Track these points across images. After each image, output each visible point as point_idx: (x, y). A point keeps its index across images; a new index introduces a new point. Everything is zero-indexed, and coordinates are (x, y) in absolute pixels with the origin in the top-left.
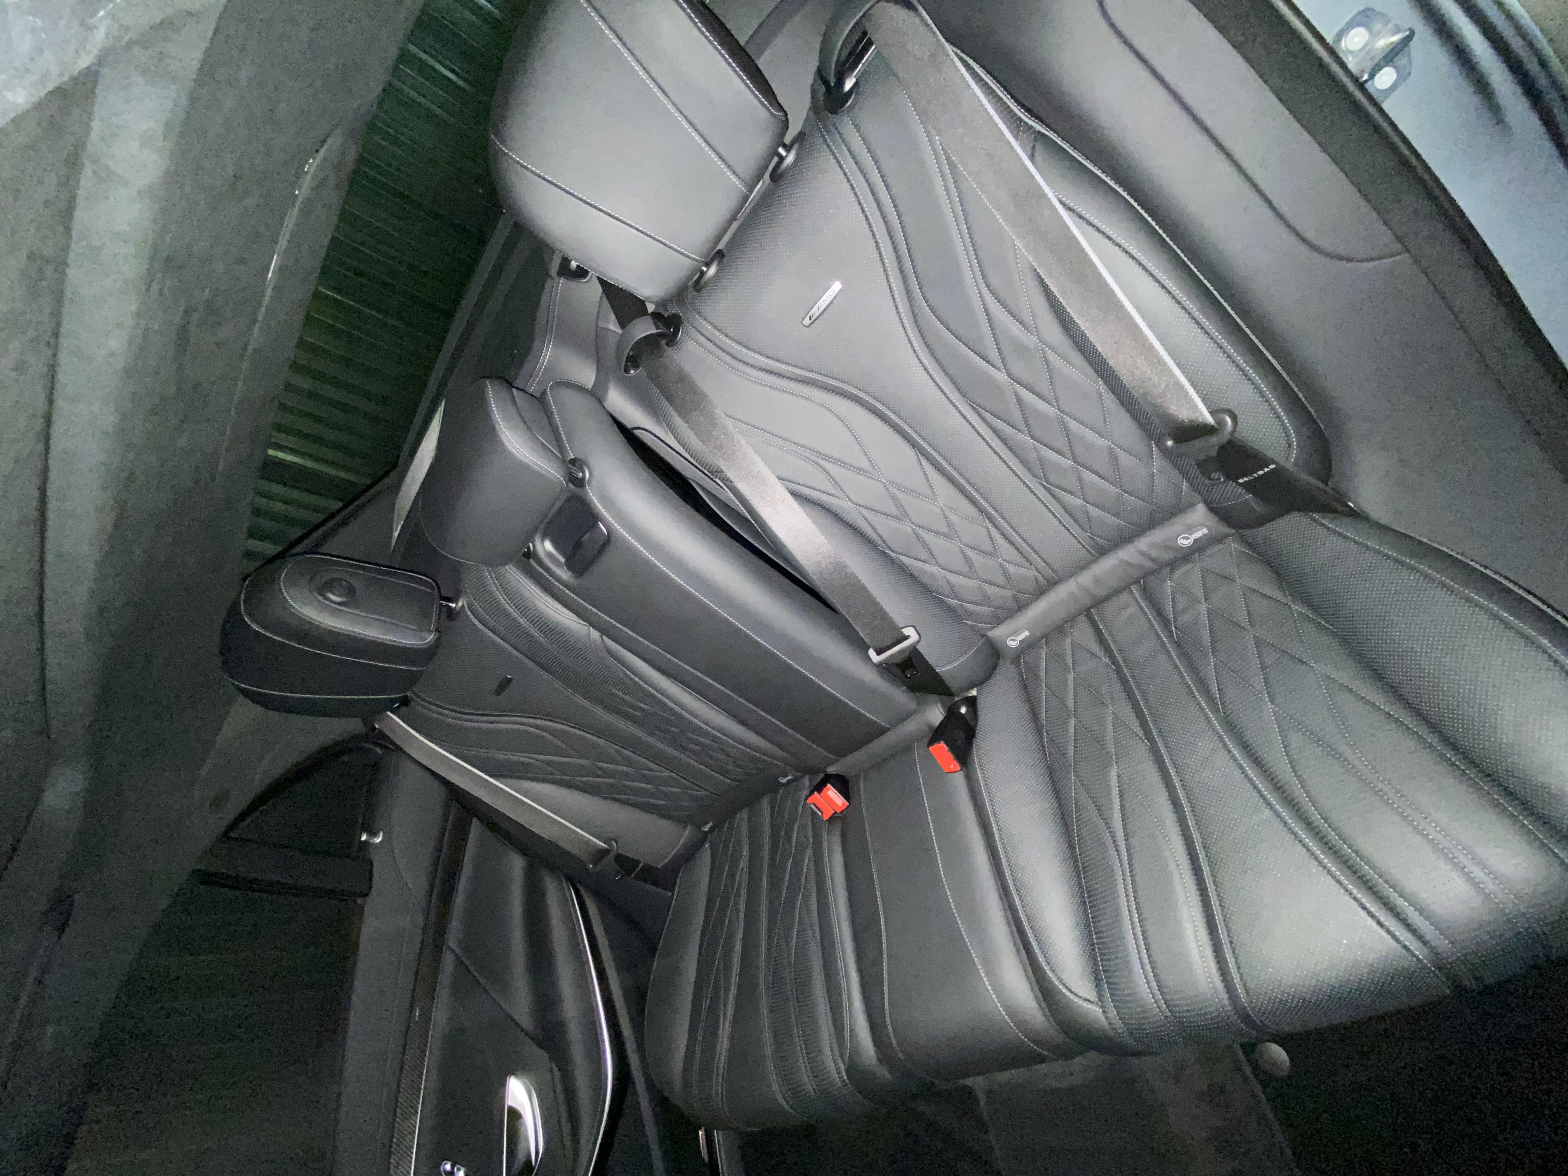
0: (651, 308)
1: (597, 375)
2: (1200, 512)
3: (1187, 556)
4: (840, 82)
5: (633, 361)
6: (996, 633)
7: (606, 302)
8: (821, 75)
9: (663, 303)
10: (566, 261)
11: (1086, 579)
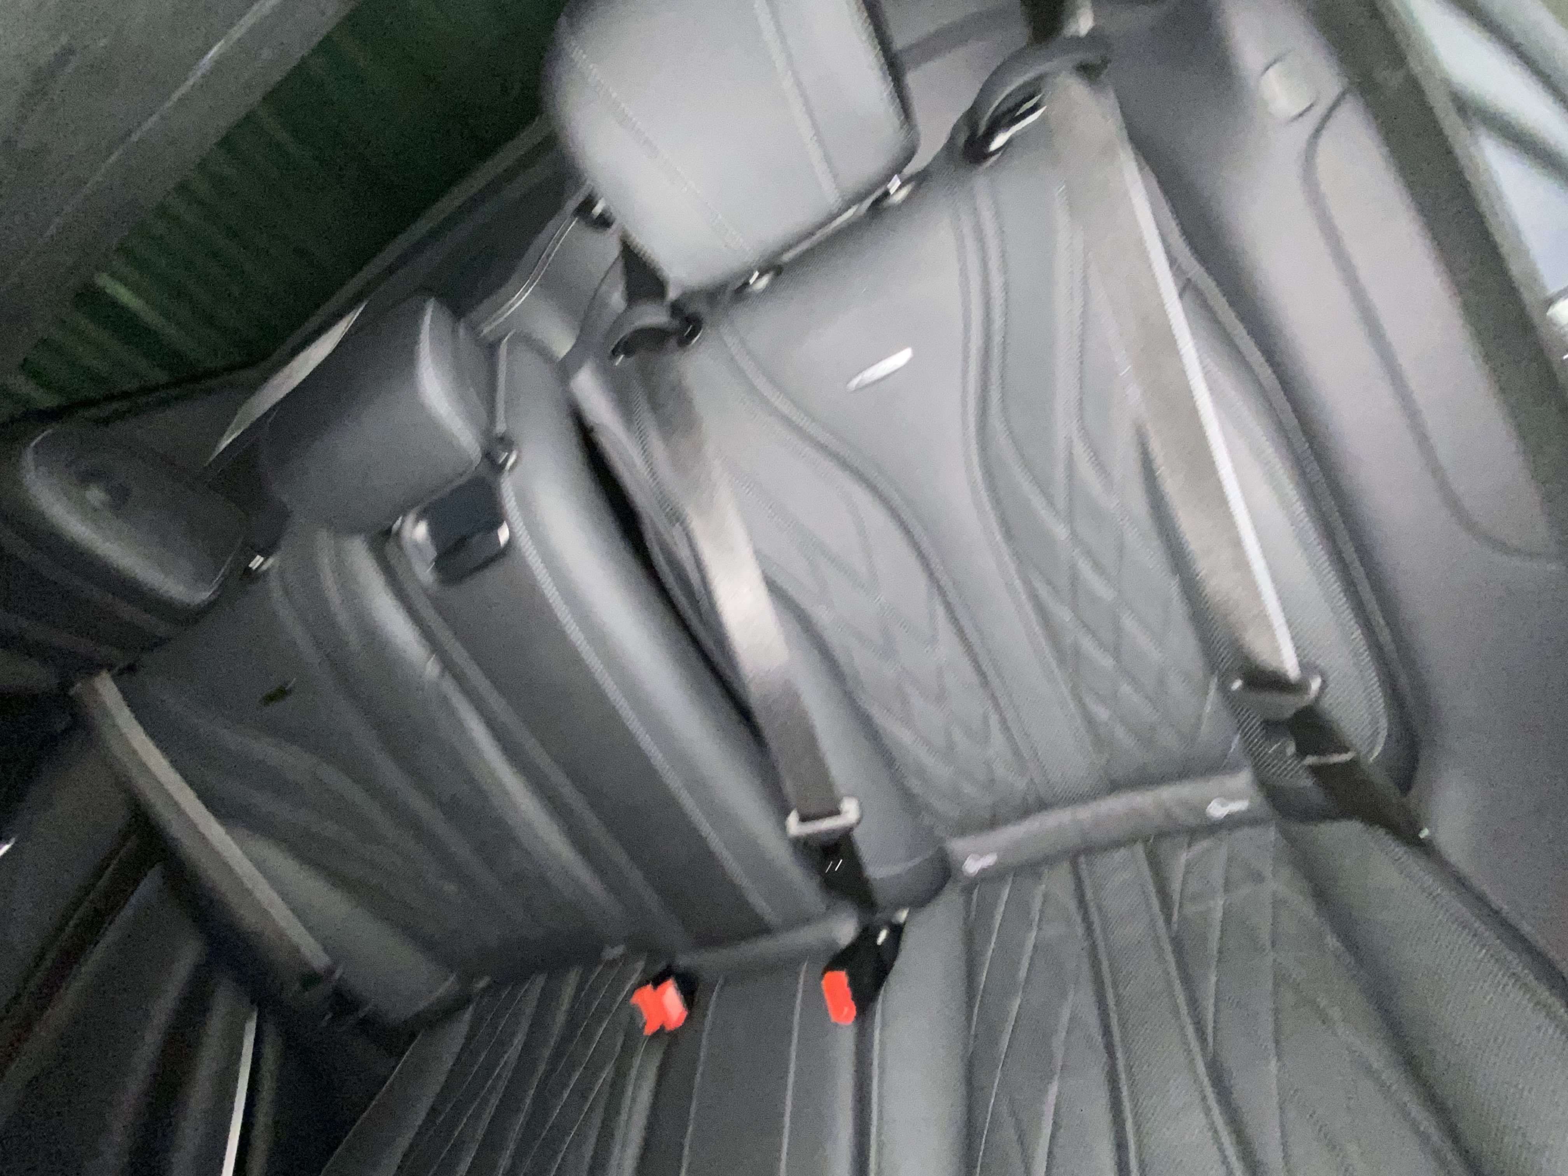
0: (672, 294)
1: (574, 346)
2: (1243, 779)
3: (1214, 828)
4: (990, 134)
5: (627, 347)
6: (957, 846)
7: (619, 267)
8: (971, 116)
9: (691, 295)
10: (589, 203)
11: (1085, 813)
